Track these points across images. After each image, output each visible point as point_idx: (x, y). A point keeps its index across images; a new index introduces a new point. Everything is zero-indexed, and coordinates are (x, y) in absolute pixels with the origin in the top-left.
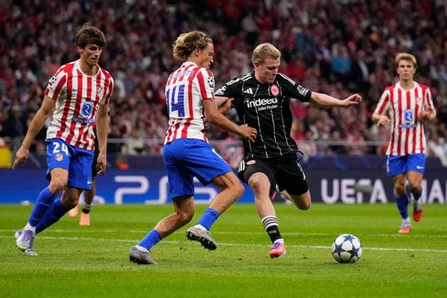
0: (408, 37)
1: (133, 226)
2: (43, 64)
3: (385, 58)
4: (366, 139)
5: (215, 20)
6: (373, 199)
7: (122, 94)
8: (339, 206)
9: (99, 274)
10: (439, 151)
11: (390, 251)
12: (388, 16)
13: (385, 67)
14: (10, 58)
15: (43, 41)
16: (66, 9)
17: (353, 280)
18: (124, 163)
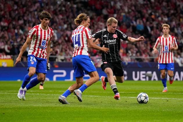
0: (166, 16)
1: (60, 89)
2: (25, 27)
3: (157, 25)
4: (150, 56)
5: (92, 10)
6: (152, 79)
7: (56, 38)
8: (140, 82)
9: (47, 108)
10: (178, 61)
11: (159, 99)
12: (158, 9)
13: (157, 28)
14: (13, 25)
15: (25, 18)
16: (35, 6)
17: (145, 110)
18: (57, 65)
